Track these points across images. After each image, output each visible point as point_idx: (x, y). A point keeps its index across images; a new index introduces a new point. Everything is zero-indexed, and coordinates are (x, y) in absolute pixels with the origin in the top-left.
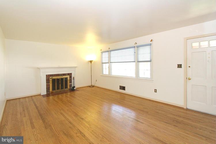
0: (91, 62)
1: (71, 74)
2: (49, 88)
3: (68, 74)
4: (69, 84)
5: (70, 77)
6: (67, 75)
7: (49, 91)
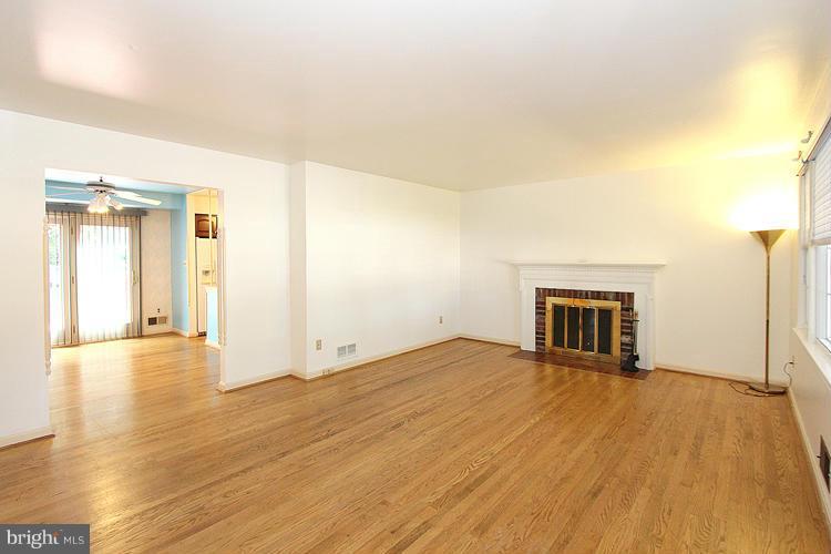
0: (765, 238)
1: (631, 295)
2: (544, 334)
3: (618, 296)
4: (617, 337)
5: (622, 309)
6: (611, 297)
7: (543, 344)
